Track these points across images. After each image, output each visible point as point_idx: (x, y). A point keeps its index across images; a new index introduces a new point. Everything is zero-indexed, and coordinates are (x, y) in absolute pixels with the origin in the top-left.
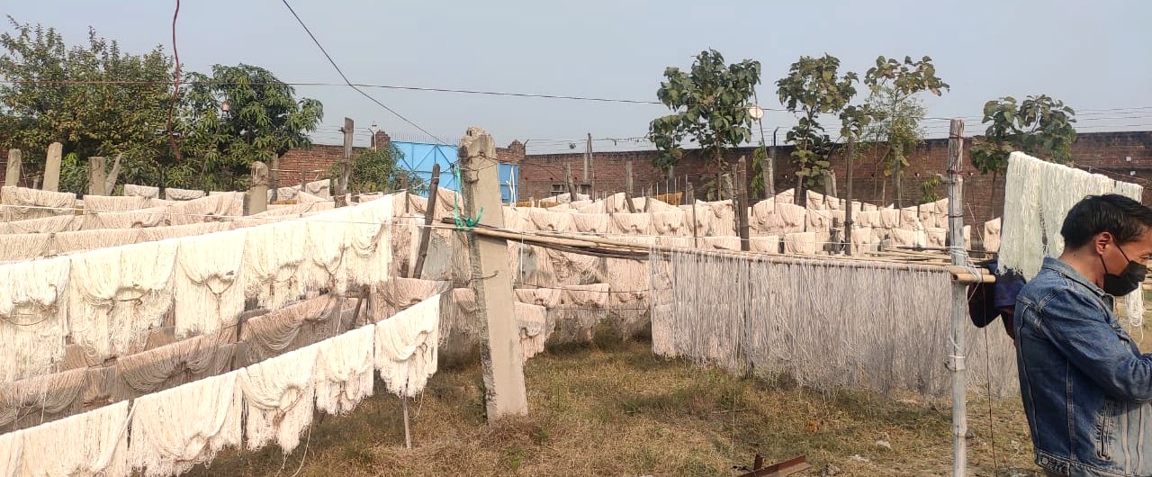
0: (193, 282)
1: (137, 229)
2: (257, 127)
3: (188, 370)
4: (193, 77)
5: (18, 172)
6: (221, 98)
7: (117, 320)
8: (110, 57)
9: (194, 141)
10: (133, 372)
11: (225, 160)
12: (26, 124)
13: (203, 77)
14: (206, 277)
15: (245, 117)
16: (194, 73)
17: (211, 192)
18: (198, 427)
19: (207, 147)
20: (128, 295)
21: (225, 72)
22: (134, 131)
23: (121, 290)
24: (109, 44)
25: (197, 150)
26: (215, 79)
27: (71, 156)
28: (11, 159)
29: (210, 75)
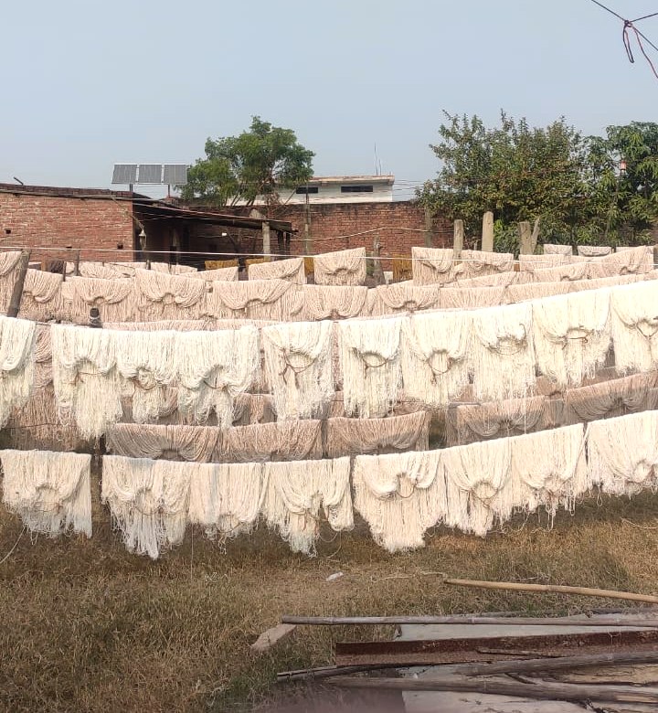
0: (626, 325)
1: (565, 282)
2: (653, 181)
3: (624, 406)
4: (590, 140)
5: (462, 238)
6: (616, 156)
7: (569, 356)
8: (519, 133)
9: (595, 201)
10: (580, 404)
11: (625, 216)
12: (462, 198)
13: (600, 139)
14: (636, 321)
15: (641, 173)
16: (591, 137)
17: (617, 248)
18: (642, 454)
19: (607, 205)
20: (576, 334)
21: (618, 132)
22: (545, 197)
23: (571, 330)
24: (517, 123)
25: (600, 209)
26: (610, 140)
27: (498, 222)
28: (456, 228)
29: (605, 137)
